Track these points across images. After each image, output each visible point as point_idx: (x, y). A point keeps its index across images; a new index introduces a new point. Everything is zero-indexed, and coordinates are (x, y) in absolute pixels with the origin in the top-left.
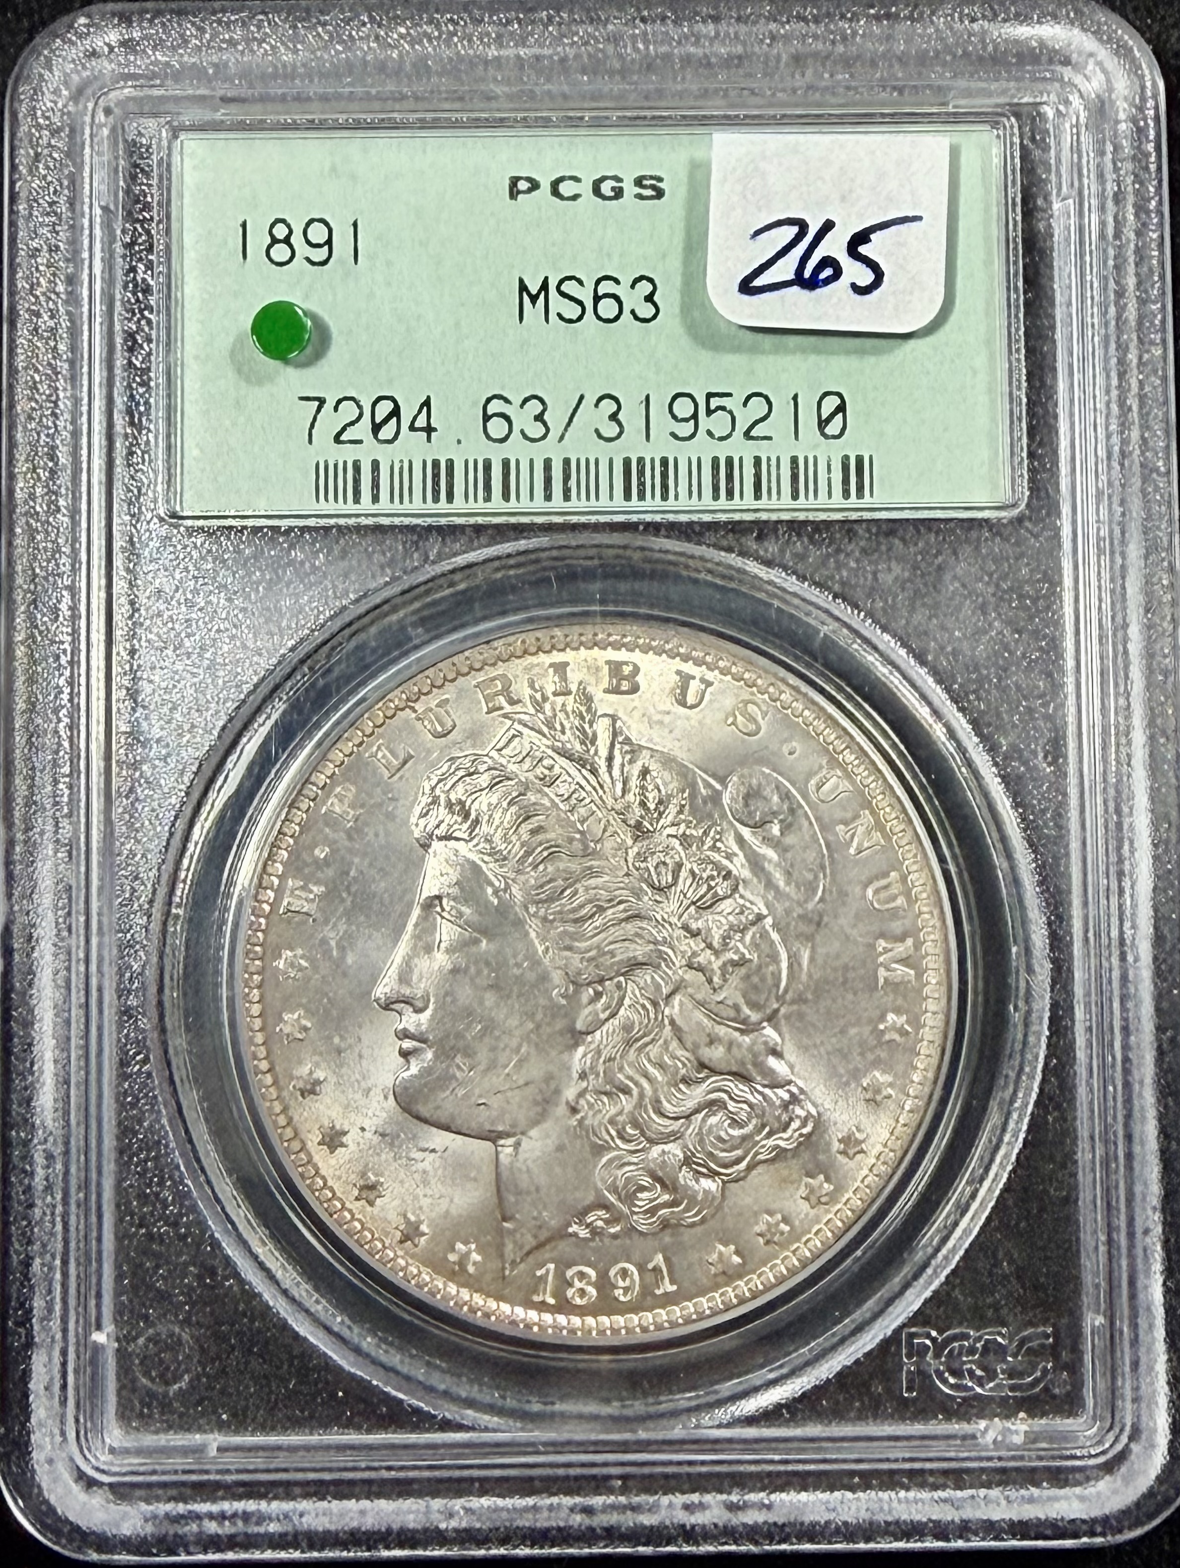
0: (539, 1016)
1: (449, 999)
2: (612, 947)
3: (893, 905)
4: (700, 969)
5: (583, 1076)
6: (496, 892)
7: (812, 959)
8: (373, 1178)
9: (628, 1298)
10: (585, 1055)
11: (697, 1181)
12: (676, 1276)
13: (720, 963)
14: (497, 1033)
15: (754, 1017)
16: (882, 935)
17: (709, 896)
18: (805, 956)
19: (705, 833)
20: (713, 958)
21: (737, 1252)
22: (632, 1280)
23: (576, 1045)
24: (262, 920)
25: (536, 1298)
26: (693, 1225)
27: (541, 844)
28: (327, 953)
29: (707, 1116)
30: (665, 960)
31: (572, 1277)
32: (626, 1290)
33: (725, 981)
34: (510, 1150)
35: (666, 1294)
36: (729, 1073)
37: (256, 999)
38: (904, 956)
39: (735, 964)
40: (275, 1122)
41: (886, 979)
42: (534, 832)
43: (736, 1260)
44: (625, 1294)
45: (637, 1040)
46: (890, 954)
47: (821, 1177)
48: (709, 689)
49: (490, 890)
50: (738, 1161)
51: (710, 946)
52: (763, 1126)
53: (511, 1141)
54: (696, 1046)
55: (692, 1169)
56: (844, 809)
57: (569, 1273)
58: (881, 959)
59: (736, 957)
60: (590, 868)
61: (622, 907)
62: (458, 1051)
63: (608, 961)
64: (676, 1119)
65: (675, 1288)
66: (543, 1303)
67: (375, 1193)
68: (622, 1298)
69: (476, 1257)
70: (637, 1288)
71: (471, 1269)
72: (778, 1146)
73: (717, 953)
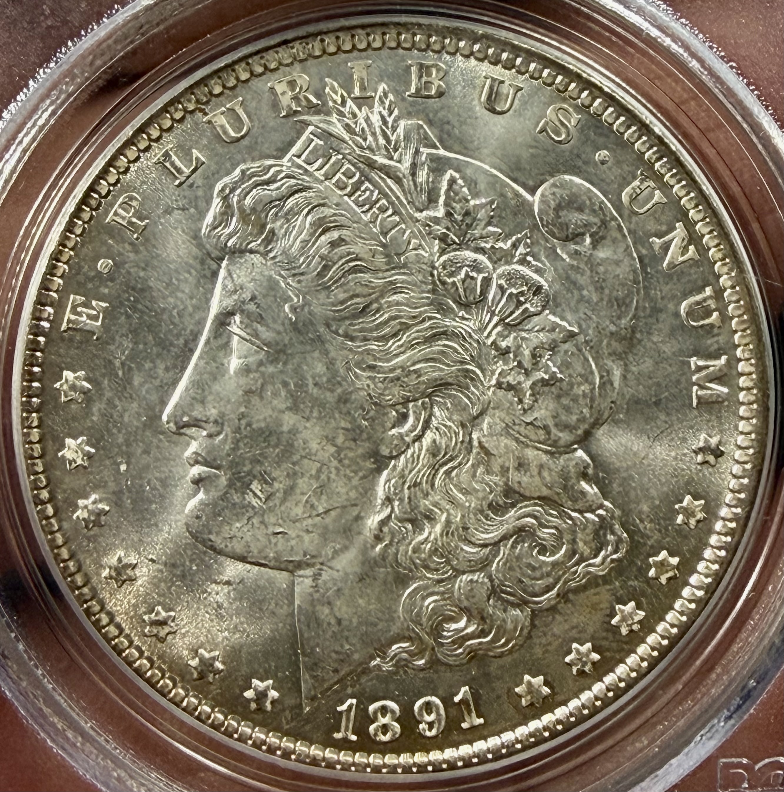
0: (340, 440)
1: (243, 422)
2: (417, 366)
3: (707, 321)
4: (510, 387)
5: (388, 500)
6: (294, 309)
7: (624, 377)
8: (164, 614)
9: (434, 732)
10: (388, 480)
11: (505, 611)
12: (483, 709)
13: (529, 383)
14: (296, 458)
15: (565, 437)
16: (696, 353)
17: (517, 313)
18: (617, 373)
19: (515, 246)
20: (522, 378)
21: (546, 683)
22: (438, 714)
23: (379, 471)
24: (42, 339)
25: (338, 736)
26: (501, 655)
27: (341, 258)
28: (112, 373)
29: (516, 542)
30: (472, 379)
31: (375, 713)
32: (431, 725)
33: (536, 401)
34: (308, 582)
35: (473, 728)
36: (539, 498)
37: (35, 423)
38: (719, 374)
39: (544, 383)
40: (57, 556)
41: (699, 398)
42: (334, 244)
43: (546, 690)
44: (431, 728)
45: (445, 464)
46: (704, 373)
47: (632, 604)
48: (519, 94)
49: (287, 308)
50: (548, 589)
51: (520, 365)
52: (574, 553)
53: (309, 572)
54: (504, 470)
55: (500, 598)
56: (657, 220)
57: (372, 708)
58: (694, 378)
59: (546, 377)
60: (391, 283)
61: (427, 324)
62: (255, 477)
63: (413, 380)
64: (485, 546)
65: (481, 721)
66: (345, 740)
67: (167, 629)
68: (428, 734)
69: (273, 694)
70: (443, 723)
71: (268, 706)
72: (589, 573)
73: (527, 373)
